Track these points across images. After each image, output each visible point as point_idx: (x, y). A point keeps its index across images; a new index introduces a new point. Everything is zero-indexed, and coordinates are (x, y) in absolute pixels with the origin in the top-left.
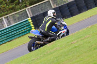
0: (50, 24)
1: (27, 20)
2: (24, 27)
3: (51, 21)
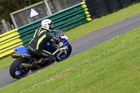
1: (80, 5)
2: (76, 15)
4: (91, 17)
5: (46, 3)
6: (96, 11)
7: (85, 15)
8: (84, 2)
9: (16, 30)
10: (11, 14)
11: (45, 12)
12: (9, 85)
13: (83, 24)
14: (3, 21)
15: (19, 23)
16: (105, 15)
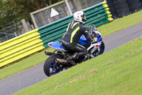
0: (77, 32)
1: (101, 5)
2: (97, 15)
3: (78, 28)
4: (112, 17)
5: (67, 3)
6: (118, 11)
7: (107, 15)
8: (105, 2)
9: (37, 30)
10: (32, 14)
11: (65, 12)
12: (31, 86)
13: (105, 24)
14: (23, 21)
15: (40, 23)
16: (126, 15)
